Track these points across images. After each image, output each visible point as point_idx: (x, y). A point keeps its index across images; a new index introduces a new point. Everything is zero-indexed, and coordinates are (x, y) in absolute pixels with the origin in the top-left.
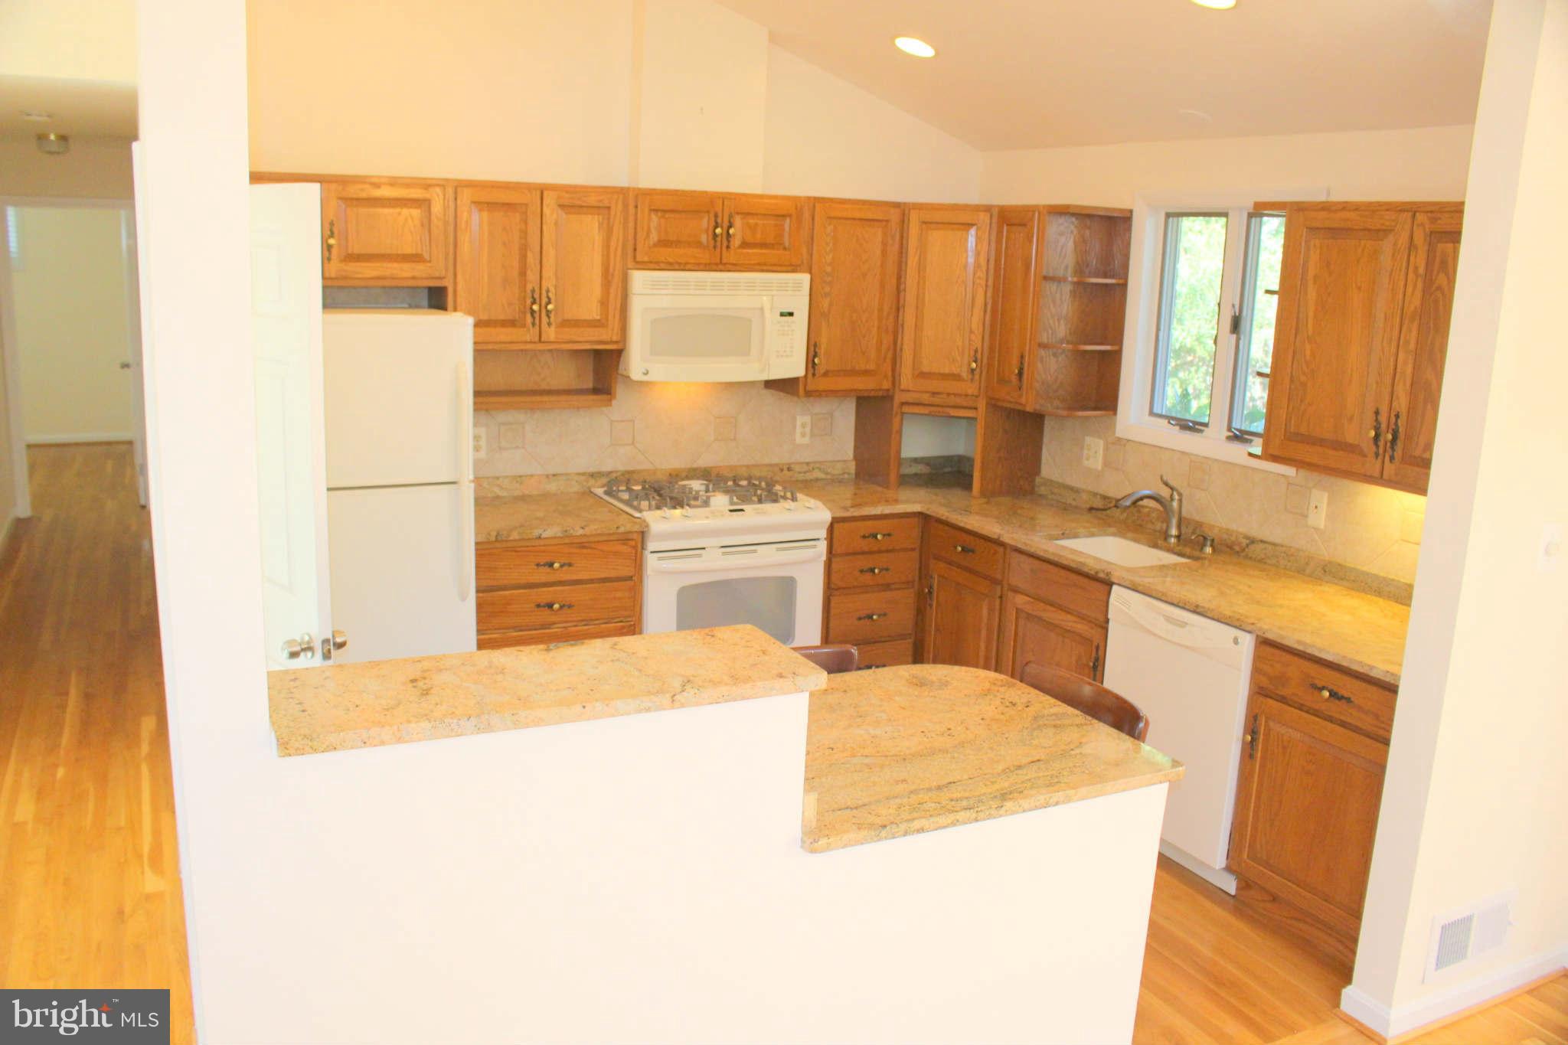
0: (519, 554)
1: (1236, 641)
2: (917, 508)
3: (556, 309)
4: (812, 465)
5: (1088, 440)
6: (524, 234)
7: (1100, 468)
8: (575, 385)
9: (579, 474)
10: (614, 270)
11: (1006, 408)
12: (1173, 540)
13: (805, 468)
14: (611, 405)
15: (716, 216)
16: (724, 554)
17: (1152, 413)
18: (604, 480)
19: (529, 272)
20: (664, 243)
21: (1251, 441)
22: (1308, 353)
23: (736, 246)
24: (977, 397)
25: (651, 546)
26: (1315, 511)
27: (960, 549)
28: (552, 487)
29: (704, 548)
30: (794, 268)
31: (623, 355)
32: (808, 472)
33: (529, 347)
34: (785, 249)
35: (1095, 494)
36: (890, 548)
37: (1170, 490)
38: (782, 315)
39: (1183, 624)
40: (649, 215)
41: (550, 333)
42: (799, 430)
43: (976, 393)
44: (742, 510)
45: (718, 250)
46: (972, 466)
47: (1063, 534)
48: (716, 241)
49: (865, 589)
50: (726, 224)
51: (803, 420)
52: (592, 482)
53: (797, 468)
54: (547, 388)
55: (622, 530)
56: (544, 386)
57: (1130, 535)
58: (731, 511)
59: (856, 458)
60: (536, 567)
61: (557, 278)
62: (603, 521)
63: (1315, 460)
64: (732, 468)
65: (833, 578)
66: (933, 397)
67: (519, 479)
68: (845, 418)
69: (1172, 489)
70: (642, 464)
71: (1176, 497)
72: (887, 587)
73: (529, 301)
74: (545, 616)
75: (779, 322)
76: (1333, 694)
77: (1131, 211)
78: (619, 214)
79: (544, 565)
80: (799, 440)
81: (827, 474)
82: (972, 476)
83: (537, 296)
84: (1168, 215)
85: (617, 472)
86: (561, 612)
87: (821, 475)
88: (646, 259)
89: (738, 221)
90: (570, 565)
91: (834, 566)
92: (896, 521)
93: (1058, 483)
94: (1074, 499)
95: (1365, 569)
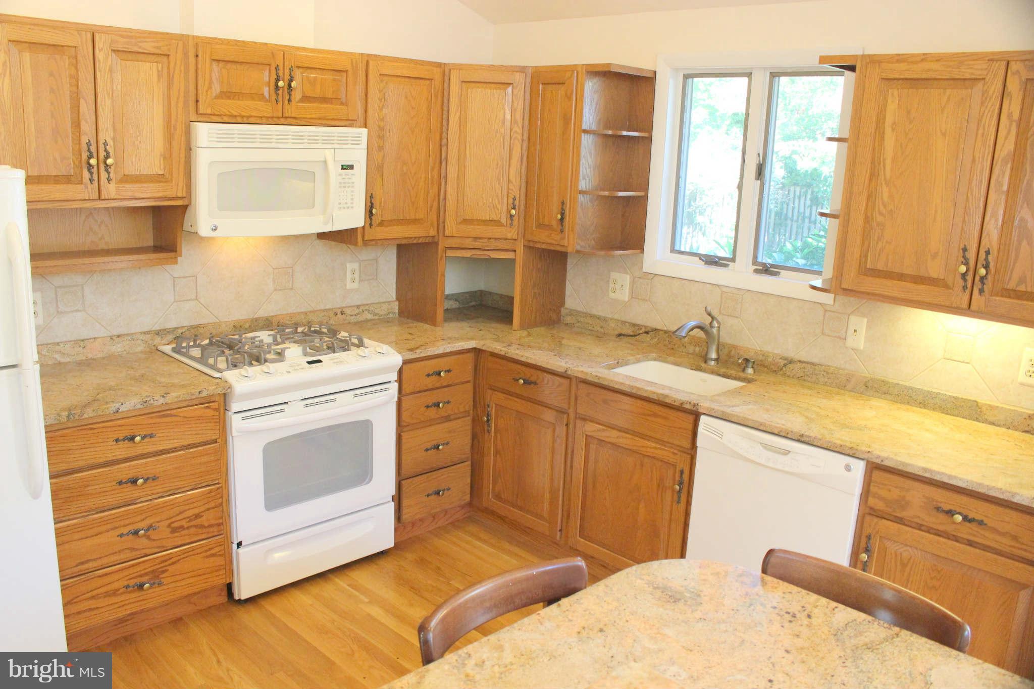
0: (95, 431)
1: (848, 468)
2: (472, 344)
3: (115, 163)
4: (362, 308)
5: (614, 275)
6: (75, 79)
7: (627, 299)
8: (133, 243)
9: (144, 333)
10: (176, 121)
11: (538, 249)
12: (713, 363)
13: (357, 311)
14: (176, 263)
15: (277, 68)
16: (306, 406)
17: (673, 250)
18: (170, 337)
19: (83, 123)
20: (226, 95)
21: (779, 273)
22: (885, 196)
23: (297, 100)
24: (515, 240)
25: (235, 406)
26: (855, 334)
27: (522, 381)
28: (118, 348)
29: (287, 403)
30: (350, 123)
31: (188, 211)
32: (358, 314)
33: (88, 205)
34: (342, 104)
35: (624, 323)
36: (450, 383)
37: (711, 319)
38: (343, 168)
39: (787, 452)
40: (211, 65)
41: (110, 190)
42: (349, 275)
43: (515, 237)
44: (320, 361)
45: (280, 103)
46: (512, 304)
47: (618, 363)
48: (277, 94)
49: (430, 423)
50: (287, 77)
51: (352, 266)
52: (158, 340)
53: (348, 311)
54: (106, 247)
55: (204, 394)
56: (102, 246)
57: (671, 359)
58: (310, 363)
59: (398, 299)
60: (115, 443)
61: (115, 130)
62: (183, 386)
63: (895, 293)
64: (291, 316)
65: (405, 416)
66: (475, 241)
67: (81, 342)
68: (388, 262)
69: (713, 318)
70: (206, 319)
71: (715, 324)
72: (447, 419)
73: (85, 155)
74: (129, 492)
75: (340, 175)
76: (966, 518)
77: (655, 72)
78: (178, 62)
79: (124, 440)
80: (349, 285)
81: (376, 314)
82: (512, 313)
83: (93, 149)
84: (686, 77)
85: (182, 327)
86: (145, 486)
87: (369, 316)
88: (209, 111)
89: (298, 74)
90: (151, 436)
91: (404, 405)
92: (453, 358)
93: (583, 313)
94: (602, 327)
95: (907, 384)
